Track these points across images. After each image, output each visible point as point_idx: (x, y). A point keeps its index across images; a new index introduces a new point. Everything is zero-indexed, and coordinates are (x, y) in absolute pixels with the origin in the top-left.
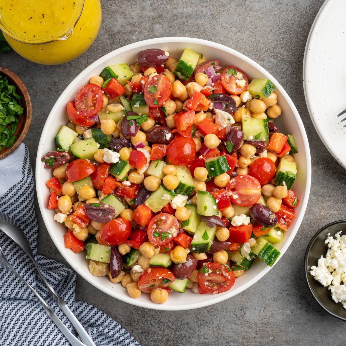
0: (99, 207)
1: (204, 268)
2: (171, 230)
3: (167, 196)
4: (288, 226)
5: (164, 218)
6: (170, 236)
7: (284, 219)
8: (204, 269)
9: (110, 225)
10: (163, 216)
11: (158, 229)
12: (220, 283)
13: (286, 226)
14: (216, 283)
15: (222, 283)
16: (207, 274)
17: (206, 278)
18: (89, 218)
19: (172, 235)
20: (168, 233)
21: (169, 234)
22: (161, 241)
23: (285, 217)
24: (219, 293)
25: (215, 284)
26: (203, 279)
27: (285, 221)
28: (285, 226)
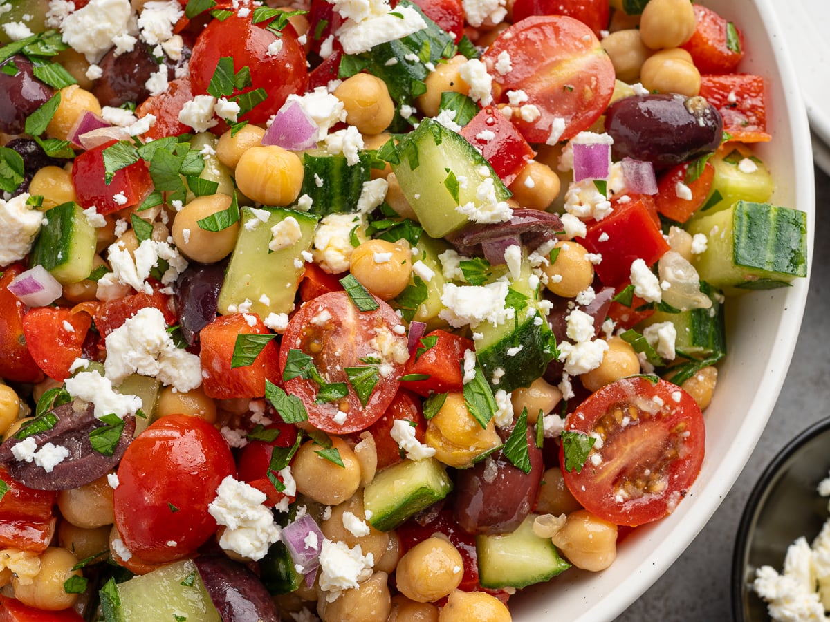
0: (55, 425)
1: (569, 442)
2: (376, 346)
3: (288, 228)
4: (761, 122)
5: (323, 317)
6: (386, 370)
7: (733, 106)
8: (573, 445)
9: (132, 463)
10: (316, 312)
11: (325, 371)
12: (661, 453)
13: (756, 127)
14: (649, 465)
15: (666, 445)
16: (596, 459)
17: (605, 475)
18: (40, 492)
19: (391, 358)
20: (371, 361)
21: (379, 362)
22: (364, 405)
23: (732, 97)
24: (683, 495)
25: (647, 472)
26: (599, 487)
27: (743, 112)
28: (751, 128)
